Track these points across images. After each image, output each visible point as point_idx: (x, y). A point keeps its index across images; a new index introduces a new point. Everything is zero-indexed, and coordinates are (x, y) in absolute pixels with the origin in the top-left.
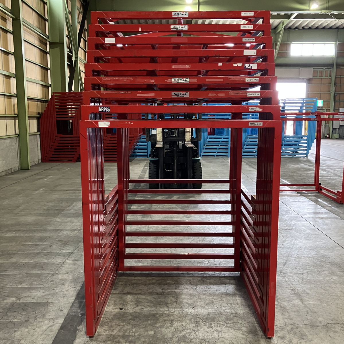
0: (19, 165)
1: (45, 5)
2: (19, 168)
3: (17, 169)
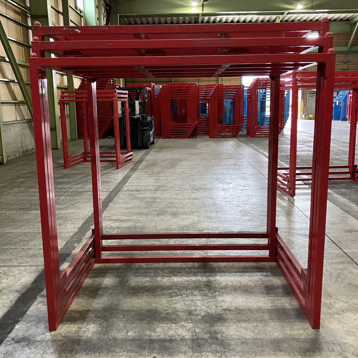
1: (82, 18)
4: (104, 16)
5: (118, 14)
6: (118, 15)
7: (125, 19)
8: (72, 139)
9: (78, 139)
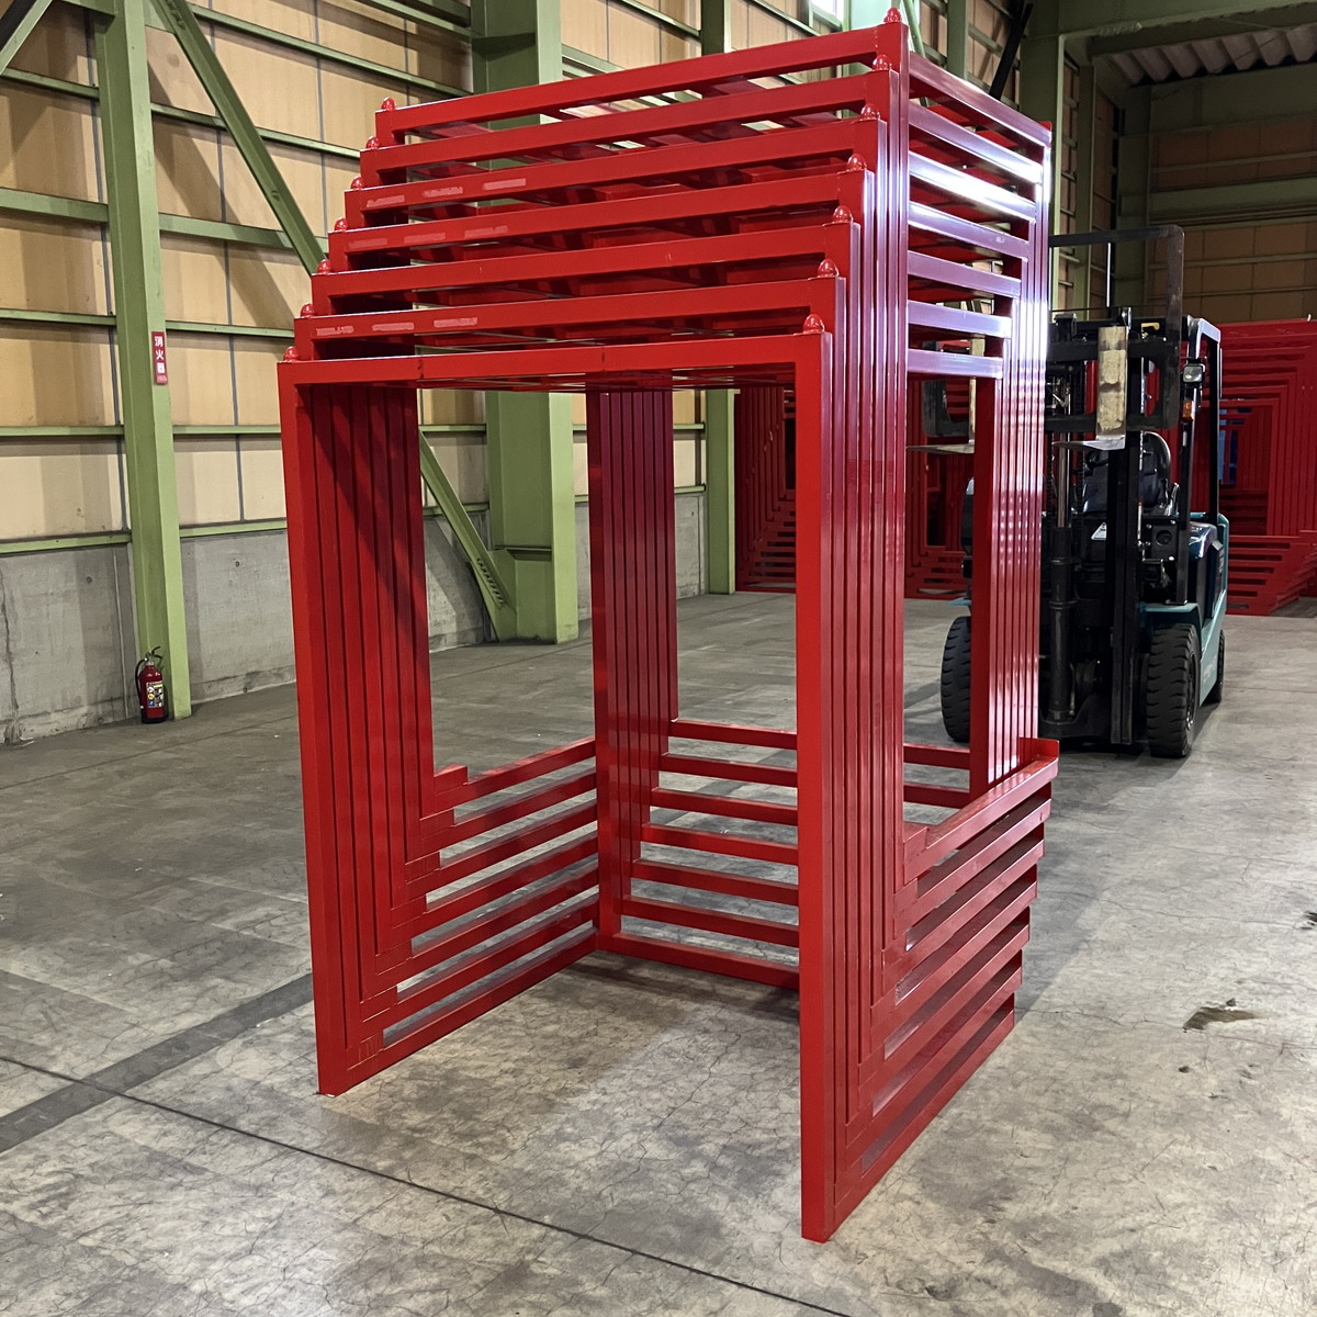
0: (702, 580)
2: (703, 587)
3: (696, 591)
4: (990, 50)
5: (1062, 33)
6: (1061, 39)
7: (1117, 58)
8: (712, 589)
9: (737, 589)
